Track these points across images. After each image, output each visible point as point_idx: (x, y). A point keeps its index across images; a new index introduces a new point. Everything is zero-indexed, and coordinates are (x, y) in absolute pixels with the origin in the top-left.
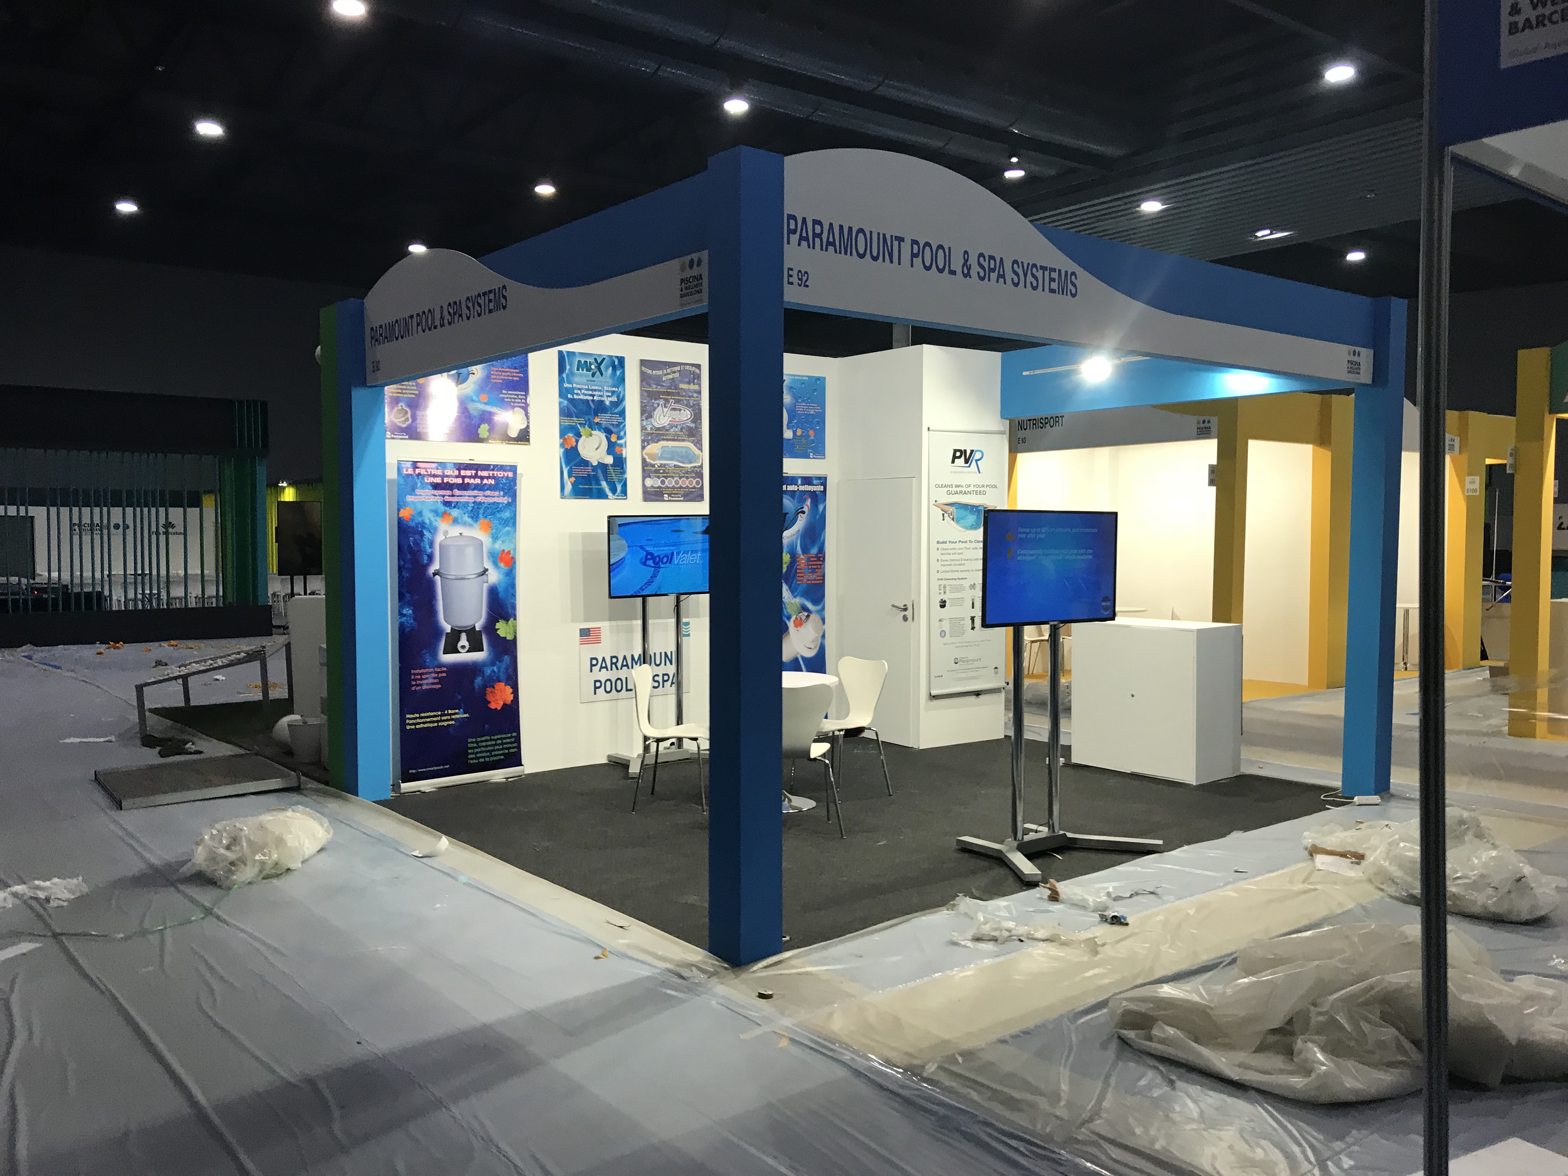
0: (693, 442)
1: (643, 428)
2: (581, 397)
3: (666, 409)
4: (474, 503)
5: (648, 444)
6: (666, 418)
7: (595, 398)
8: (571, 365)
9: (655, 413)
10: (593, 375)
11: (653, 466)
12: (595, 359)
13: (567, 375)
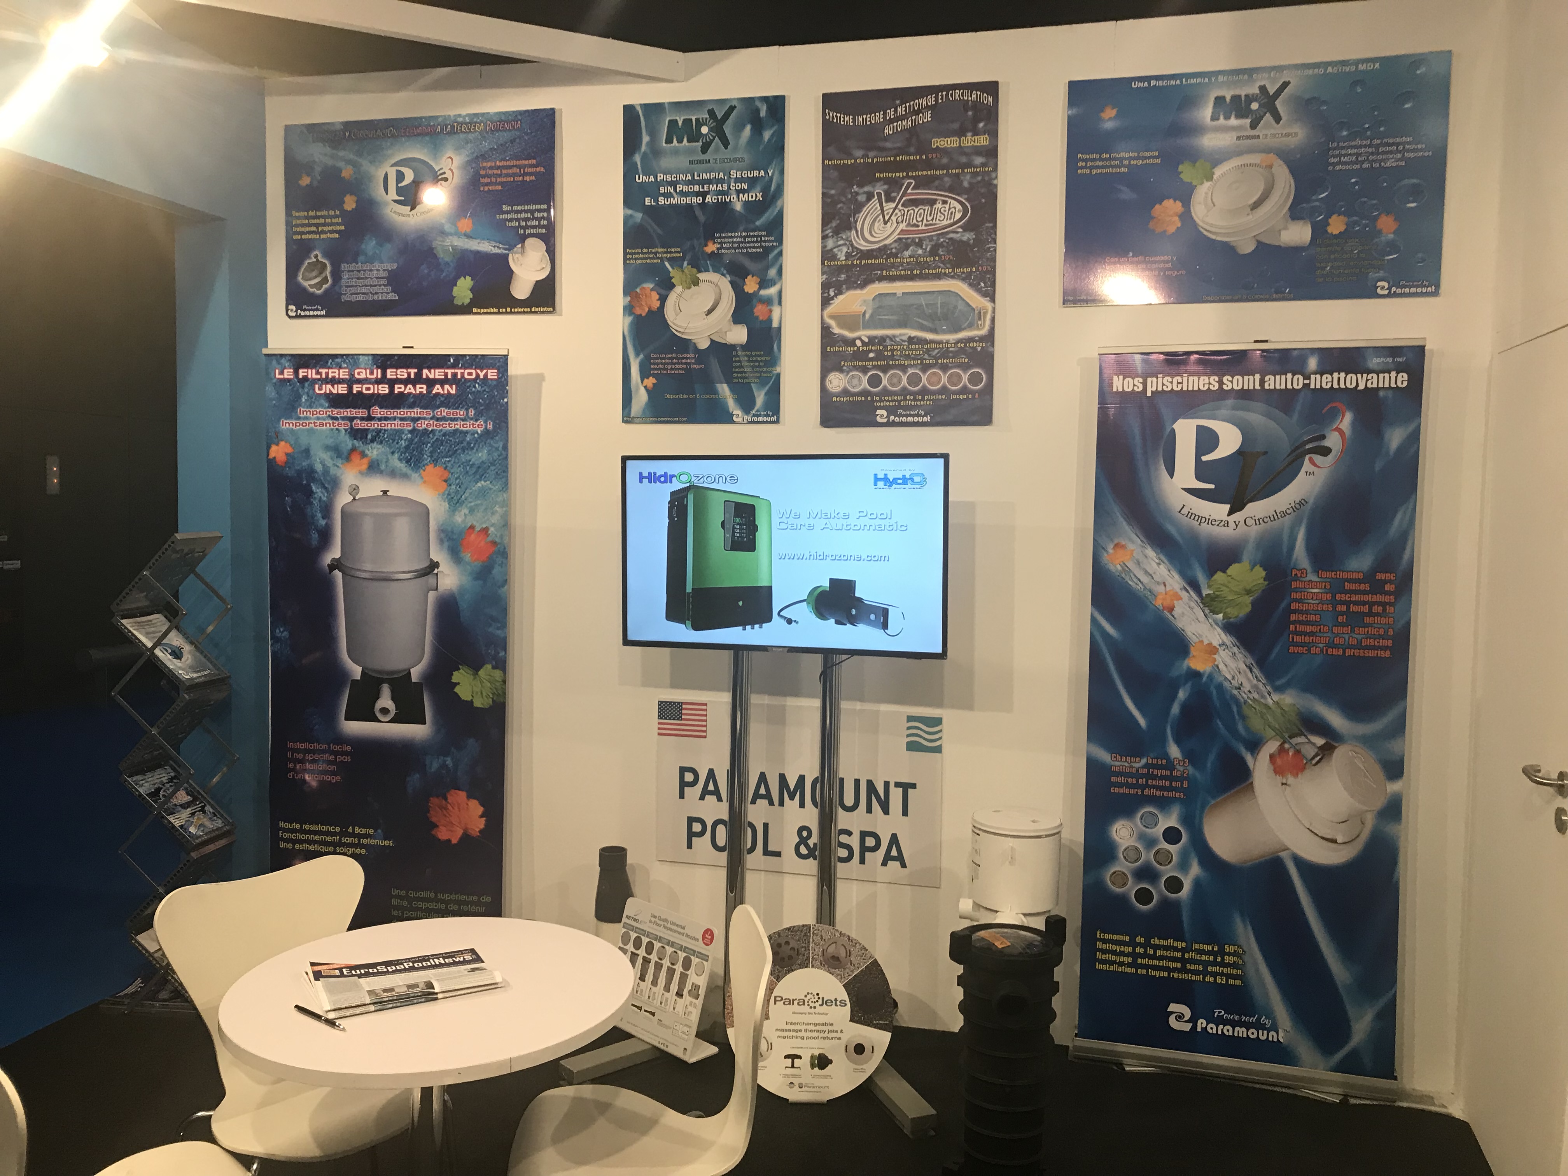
0: (965, 278)
1: (827, 255)
2: (673, 201)
3: (893, 205)
4: (411, 432)
5: (839, 292)
6: (889, 228)
7: (708, 199)
8: (653, 134)
9: (861, 216)
10: (705, 149)
11: (852, 343)
12: (711, 113)
13: (644, 157)
